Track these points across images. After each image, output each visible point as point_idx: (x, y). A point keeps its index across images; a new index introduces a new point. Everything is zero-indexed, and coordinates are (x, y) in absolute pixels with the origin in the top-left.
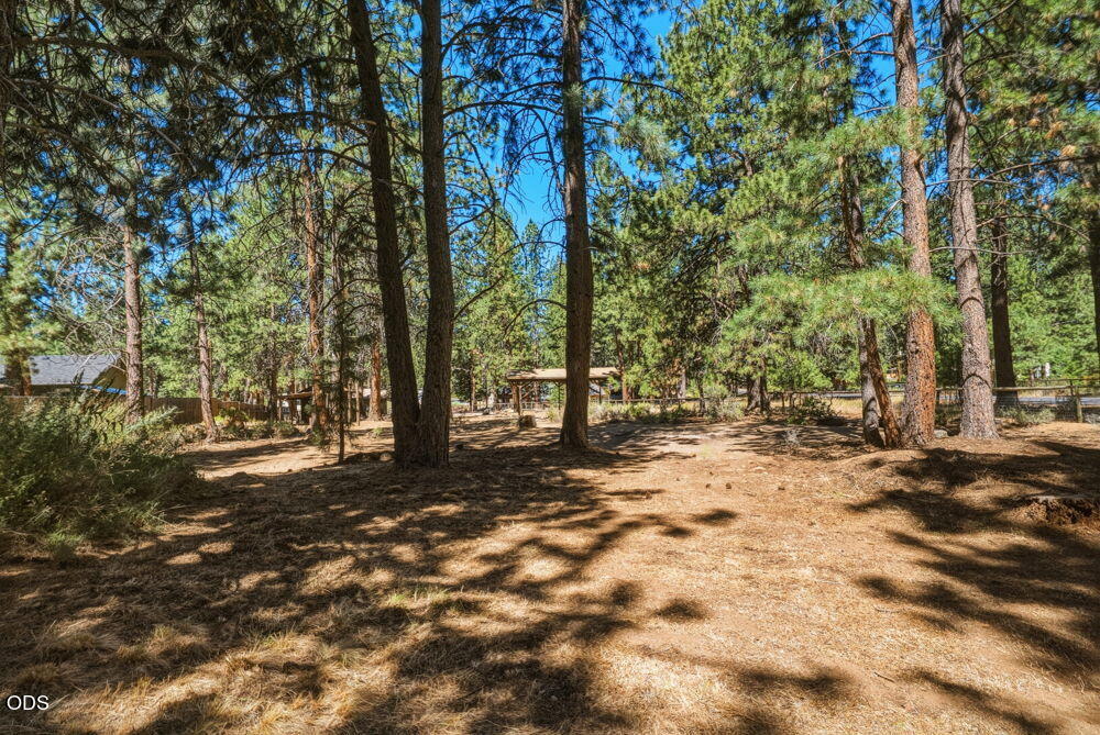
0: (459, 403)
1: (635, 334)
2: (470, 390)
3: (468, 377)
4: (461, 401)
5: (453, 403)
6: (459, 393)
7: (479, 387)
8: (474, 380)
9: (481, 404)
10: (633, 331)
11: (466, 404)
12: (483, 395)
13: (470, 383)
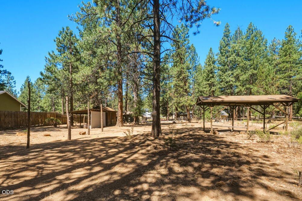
0: (163, 117)
1: (244, 87)
2: (167, 113)
3: (166, 108)
4: (163, 116)
5: (160, 117)
6: (163, 114)
7: (170, 111)
8: (168, 109)
9: (171, 118)
10: (243, 86)
11: (165, 118)
12: (171, 114)
13: (167, 111)
